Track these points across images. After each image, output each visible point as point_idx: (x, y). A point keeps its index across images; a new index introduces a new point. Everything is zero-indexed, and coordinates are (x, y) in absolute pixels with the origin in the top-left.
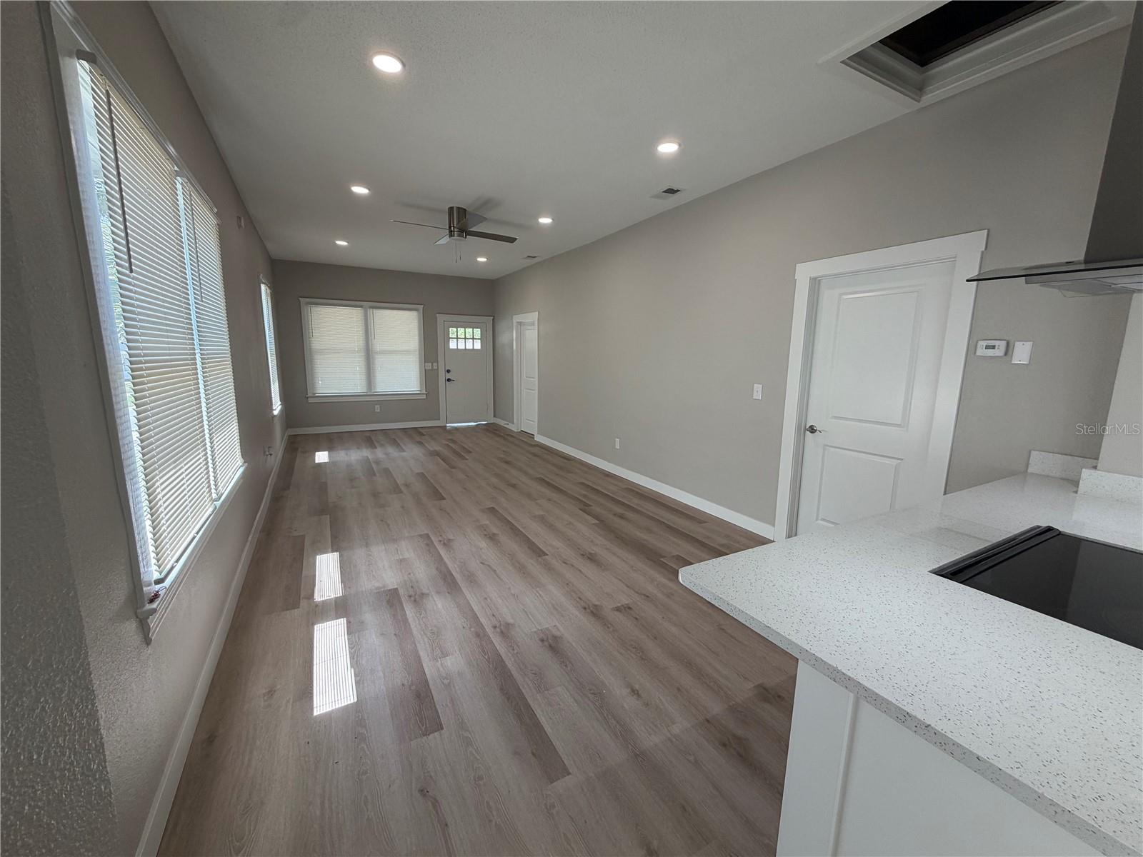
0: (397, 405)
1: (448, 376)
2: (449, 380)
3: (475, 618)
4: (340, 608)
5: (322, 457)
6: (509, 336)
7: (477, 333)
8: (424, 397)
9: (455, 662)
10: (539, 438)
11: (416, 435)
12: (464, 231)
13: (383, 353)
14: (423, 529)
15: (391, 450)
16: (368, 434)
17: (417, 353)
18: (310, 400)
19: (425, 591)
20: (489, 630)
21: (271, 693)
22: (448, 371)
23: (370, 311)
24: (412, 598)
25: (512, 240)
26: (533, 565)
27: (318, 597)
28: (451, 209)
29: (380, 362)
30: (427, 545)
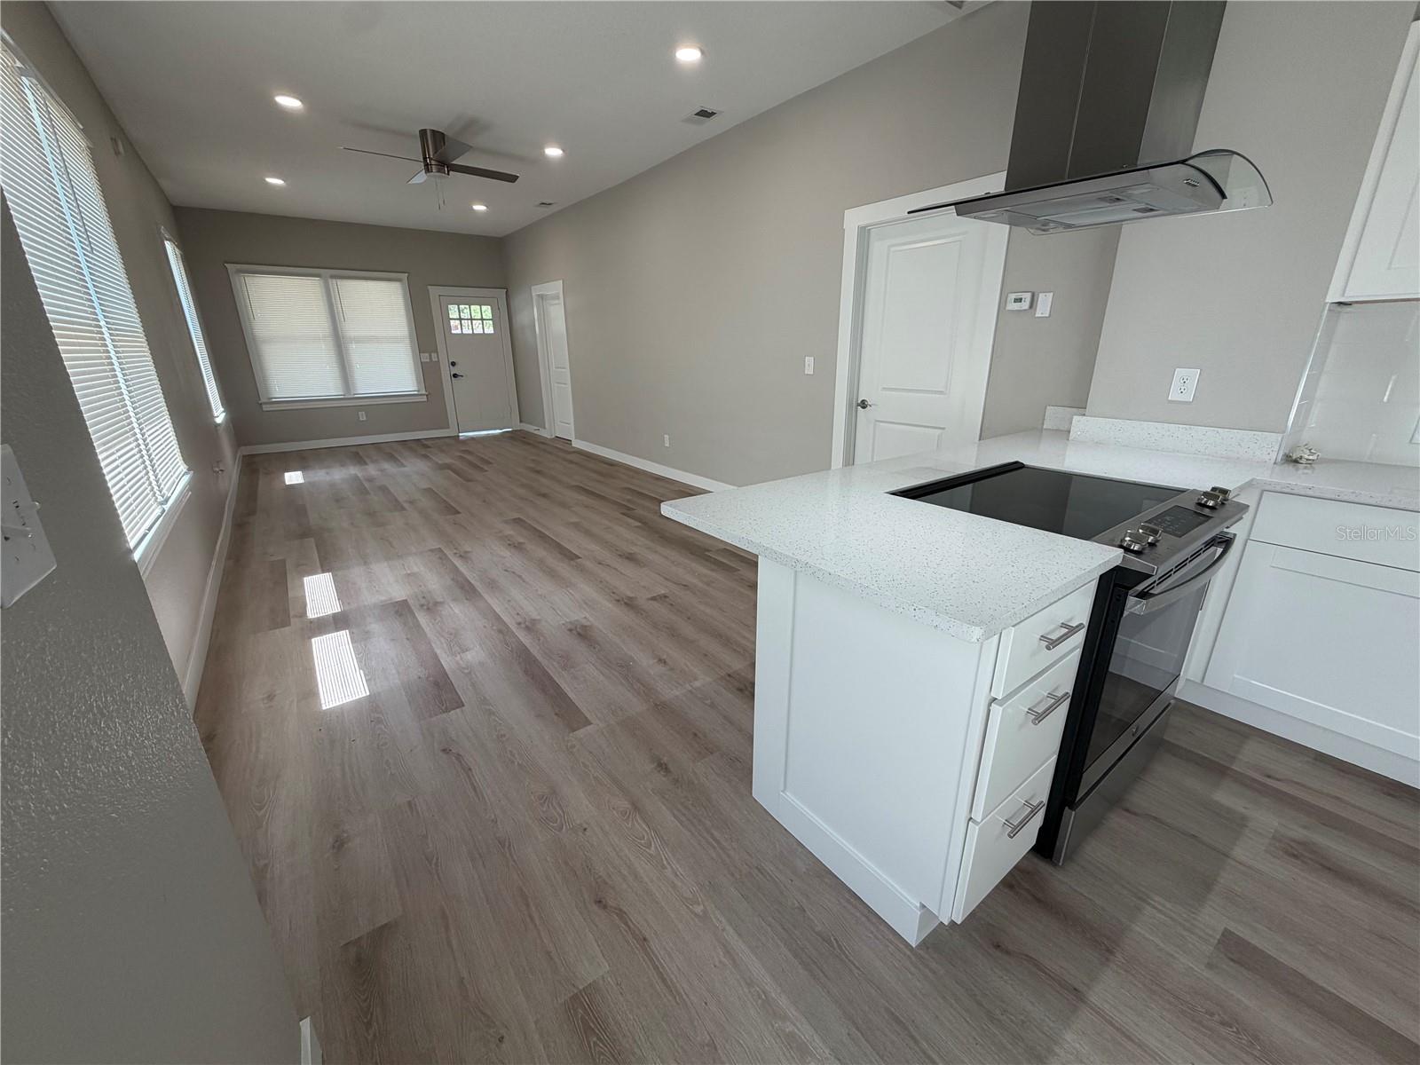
0: (388, 410)
1: (454, 370)
2: (455, 376)
3: (498, 618)
4: (337, 622)
5: (293, 478)
6: (528, 315)
7: (487, 311)
8: (425, 399)
9: (475, 655)
10: (578, 444)
11: (420, 448)
12: (445, 165)
13: (358, 340)
14: (433, 543)
15: (388, 467)
16: (354, 449)
17: (408, 341)
18: (265, 408)
19: (439, 600)
20: (513, 628)
21: (271, 697)
22: (453, 364)
23: (332, 282)
24: (425, 607)
25: (512, 179)
26: (563, 568)
27: (311, 615)
28: (423, 133)
29: (356, 354)
30: (440, 558)
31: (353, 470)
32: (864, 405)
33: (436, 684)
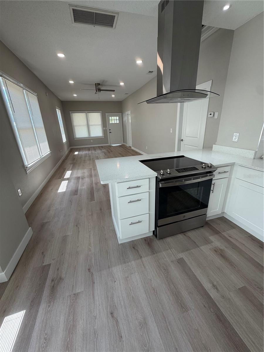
0: (97, 140)
1: (110, 131)
2: (110, 132)
3: (93, 182)
4: (67, 179)
5: (76, 153)
6: (125, 119)
7: (118, 118)
8: (104, 137)
9: (85, 187)
10: (132, 148)
11: (101, 148)
12: (100, 90)
13: (92, 125)
14: (91, 167)
15: (93, 152)
16: (89, 148)
17: (101, 125)
18: (75, 139)
19: (85, 177)
20: (94, 184)
21: (52, 189)
22: (110, 130)
23: (87, 114)
24: (82, 178)
25: (114, 91)
27: (65, 177)
28: (96, 84)
29: (91, 128)
31: (87, 152)
32: (182, 140)
33: (76, 191)
